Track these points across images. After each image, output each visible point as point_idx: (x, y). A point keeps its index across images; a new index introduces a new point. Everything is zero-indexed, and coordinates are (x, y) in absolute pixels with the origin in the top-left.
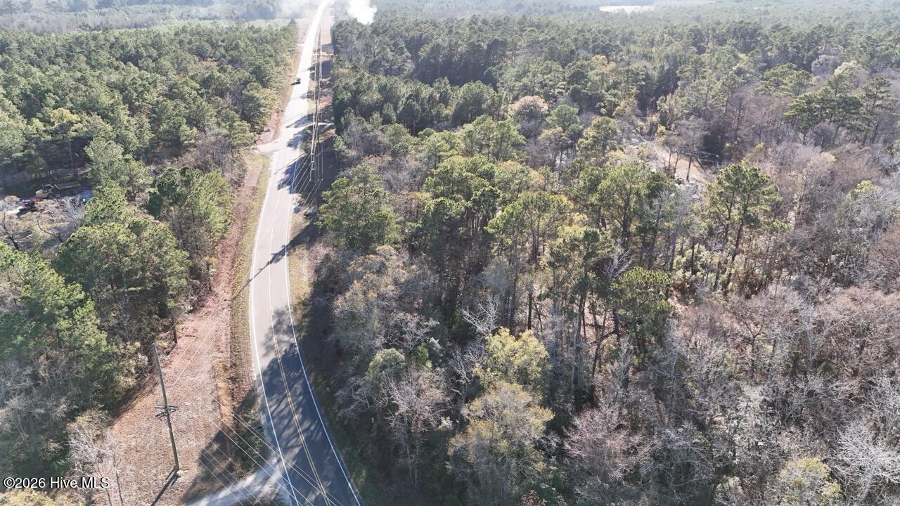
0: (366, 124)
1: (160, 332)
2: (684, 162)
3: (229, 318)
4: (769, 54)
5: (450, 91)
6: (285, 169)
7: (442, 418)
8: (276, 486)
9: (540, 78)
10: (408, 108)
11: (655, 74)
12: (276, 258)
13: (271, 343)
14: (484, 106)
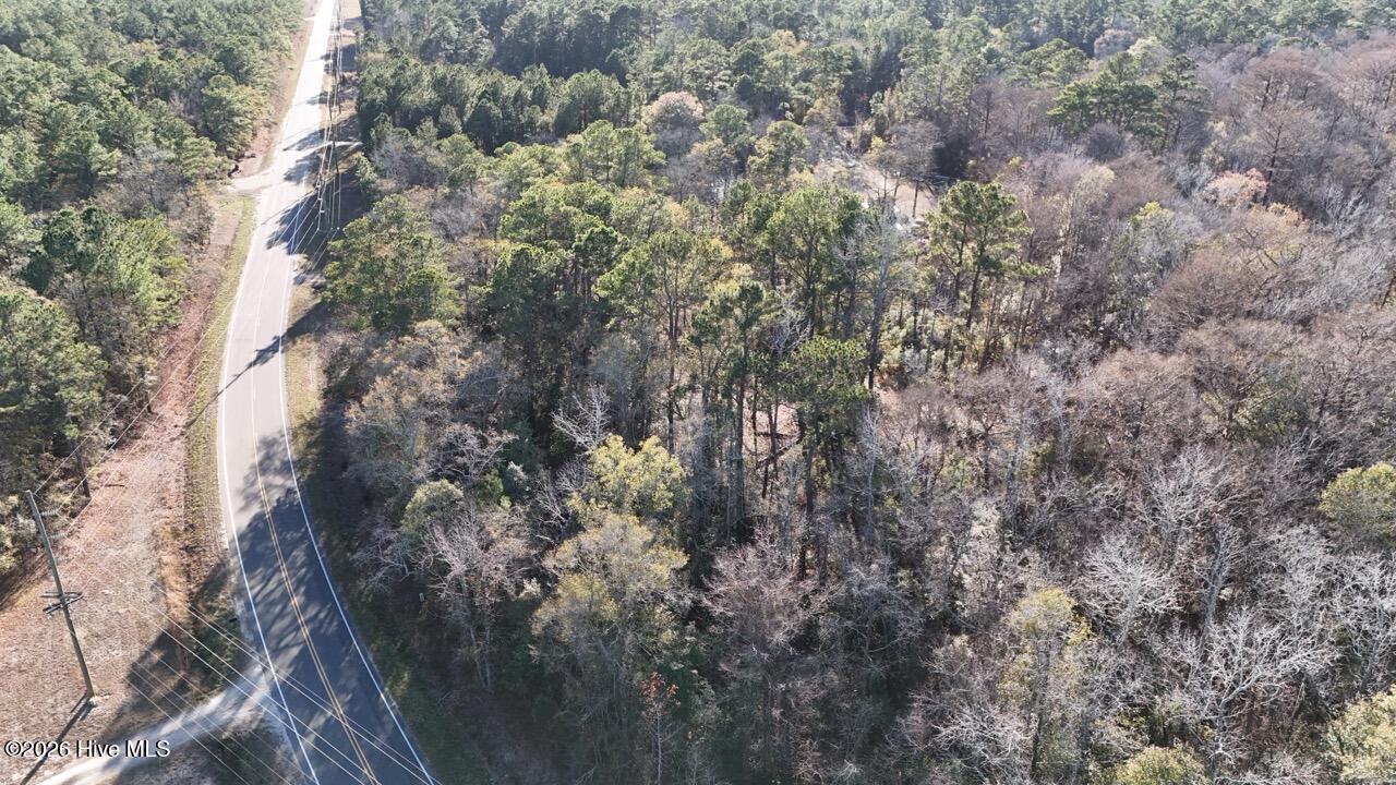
0: (411, 138)
1: (56, 480)
2: (907, 190)
3: (182, 454)
4: (1035, 29)
5: (548, 86)
6: (280, 216)
7: (525, 581)
8: (258, 708)
9: (689, 65)
10: (481, 112)
11: (867, 59)
12: (263, 356)
13: (253, 490)
14: (603, 109)
